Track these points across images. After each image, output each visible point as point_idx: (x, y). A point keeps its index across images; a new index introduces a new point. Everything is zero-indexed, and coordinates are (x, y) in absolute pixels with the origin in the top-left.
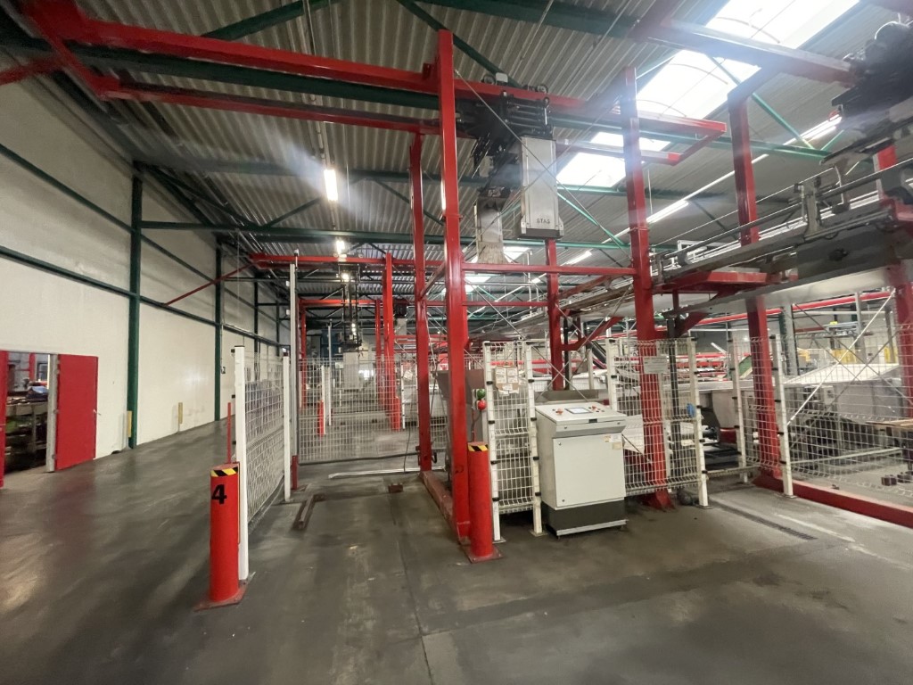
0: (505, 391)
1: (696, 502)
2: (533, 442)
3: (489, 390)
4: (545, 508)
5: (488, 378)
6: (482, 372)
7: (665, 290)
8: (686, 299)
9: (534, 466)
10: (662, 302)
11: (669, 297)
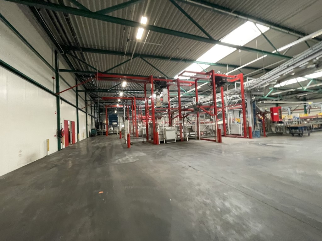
0: (160, 125)
1: (186, 141)
2: (164, 132)
3: (158, 125)
4: (165, 140)
5: (158, 123)
6: (157, 123)
7: (183, 111)
8: (186, 112)
9: (164, 135)
10: (183, 112)
11: (184, 112)
